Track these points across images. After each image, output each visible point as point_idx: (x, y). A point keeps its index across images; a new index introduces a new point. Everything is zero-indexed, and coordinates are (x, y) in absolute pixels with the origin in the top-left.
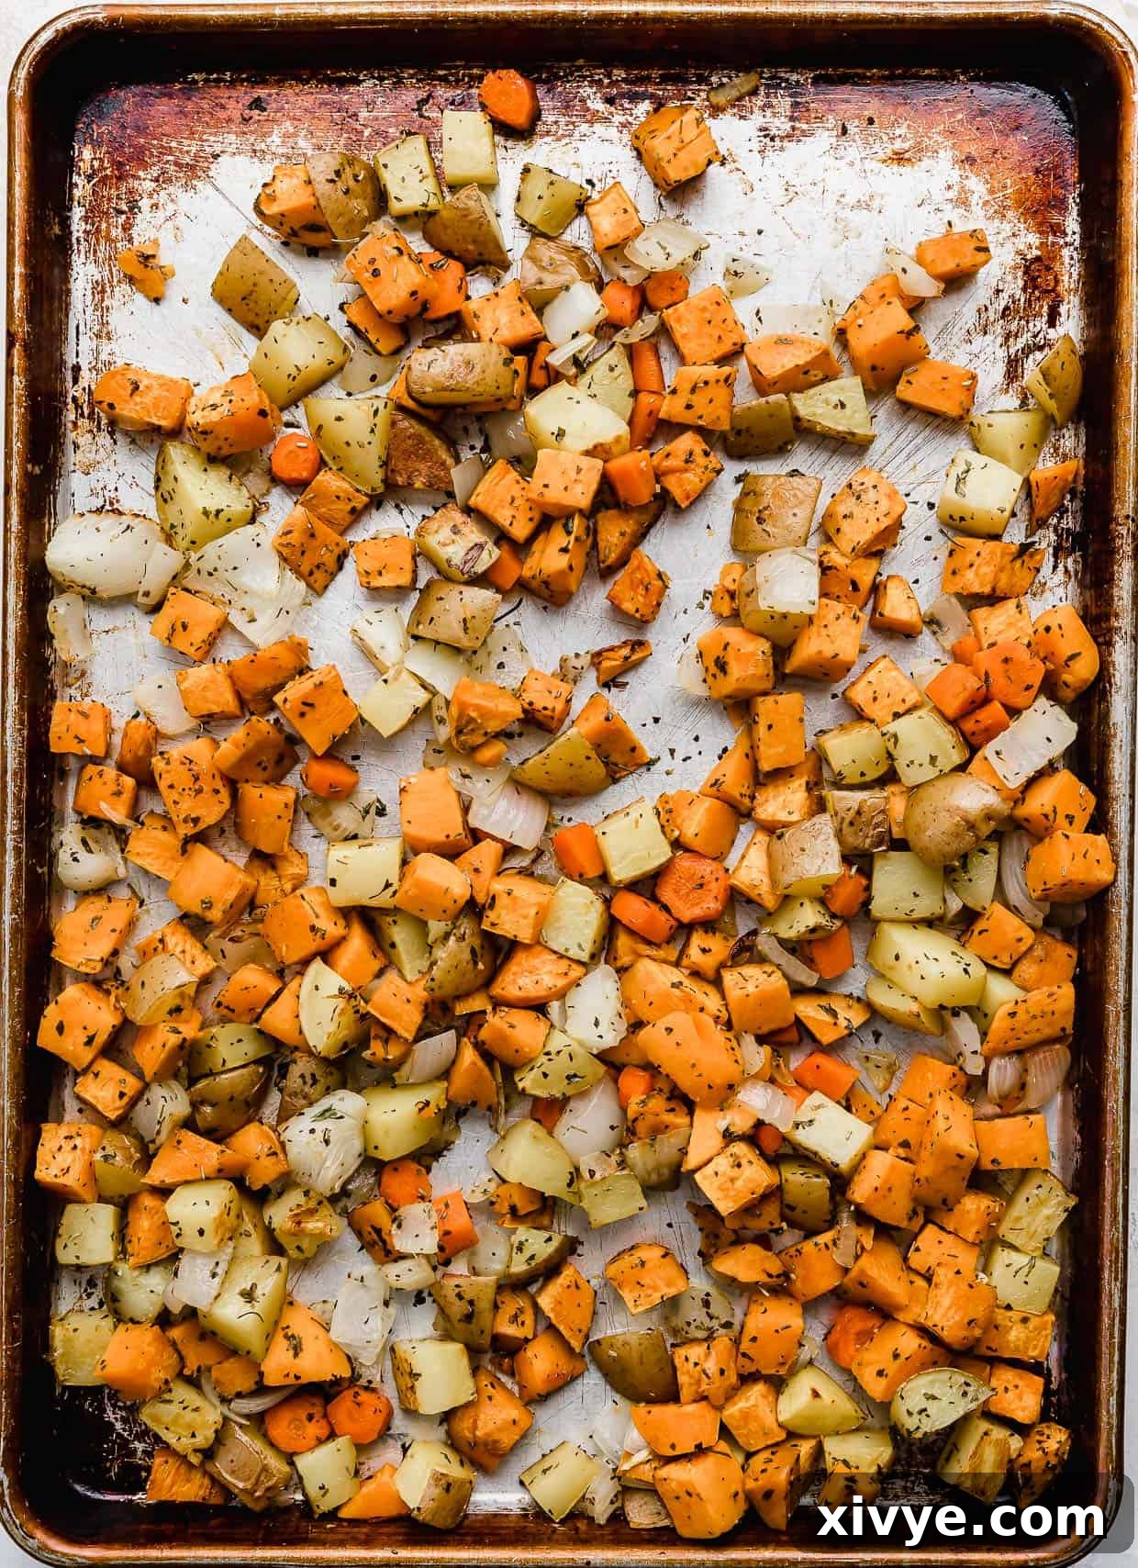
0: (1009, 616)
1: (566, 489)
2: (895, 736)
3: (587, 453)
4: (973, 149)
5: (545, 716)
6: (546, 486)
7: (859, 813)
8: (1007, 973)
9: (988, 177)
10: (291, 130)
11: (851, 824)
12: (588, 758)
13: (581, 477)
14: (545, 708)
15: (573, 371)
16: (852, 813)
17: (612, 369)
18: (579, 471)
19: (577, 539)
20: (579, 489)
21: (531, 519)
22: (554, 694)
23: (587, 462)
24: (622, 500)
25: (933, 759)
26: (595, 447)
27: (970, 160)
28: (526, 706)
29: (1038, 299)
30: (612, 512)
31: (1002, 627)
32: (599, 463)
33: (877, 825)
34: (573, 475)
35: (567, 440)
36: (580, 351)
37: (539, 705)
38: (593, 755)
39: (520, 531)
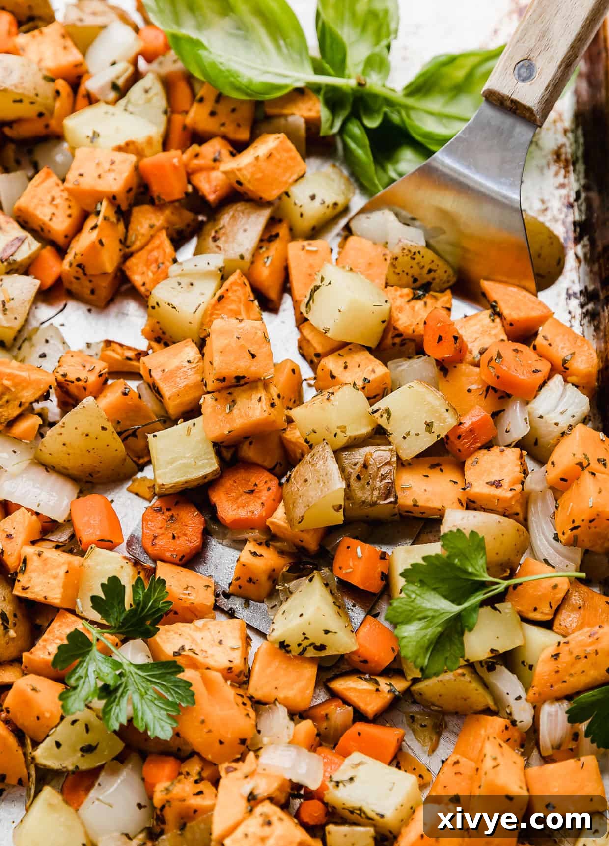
0: (483, 326)
1: (100, 176)
2: (388, 411)
3: (120, 149)
5: (77, 387)
6: (81, 175)
7: (365, 466)
8: (547, 625)
11: (358, 478)
12: (104, 428)
13: (114, 167)
14: (78, 379)
15: (112, 95)
16: (358, 468)
17: (147, 91)
18: (113, 163)
19: (105, 218)
20: (110, 177)
21: (70, 216)
22: (87, 369)
23: (119, 156)
24: (155, 195)
25: (429, 426)
26: (127, 144)
28: (60, 378)
30: (146, 208)
31: (475, 335)
32: (132, 158)
33: (383, 477)
34: (107, 166)
35: (100, 141)
36: (118, 77)
37: (72, 376)
38: (109, 426)
39: (60, 225)
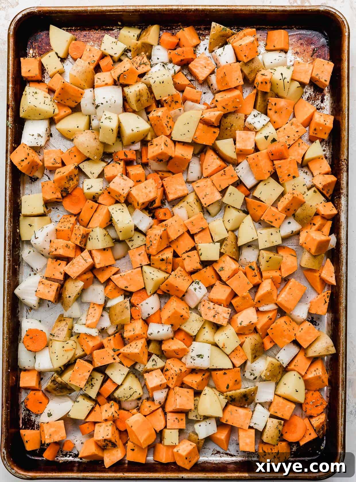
4: (298, 50)
9: (302, 58)
10: (93, 44)
27: (297, 53)
29: (318, 95)
